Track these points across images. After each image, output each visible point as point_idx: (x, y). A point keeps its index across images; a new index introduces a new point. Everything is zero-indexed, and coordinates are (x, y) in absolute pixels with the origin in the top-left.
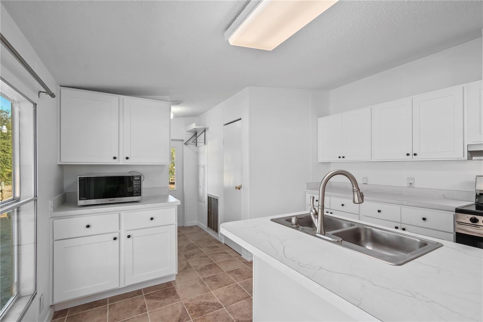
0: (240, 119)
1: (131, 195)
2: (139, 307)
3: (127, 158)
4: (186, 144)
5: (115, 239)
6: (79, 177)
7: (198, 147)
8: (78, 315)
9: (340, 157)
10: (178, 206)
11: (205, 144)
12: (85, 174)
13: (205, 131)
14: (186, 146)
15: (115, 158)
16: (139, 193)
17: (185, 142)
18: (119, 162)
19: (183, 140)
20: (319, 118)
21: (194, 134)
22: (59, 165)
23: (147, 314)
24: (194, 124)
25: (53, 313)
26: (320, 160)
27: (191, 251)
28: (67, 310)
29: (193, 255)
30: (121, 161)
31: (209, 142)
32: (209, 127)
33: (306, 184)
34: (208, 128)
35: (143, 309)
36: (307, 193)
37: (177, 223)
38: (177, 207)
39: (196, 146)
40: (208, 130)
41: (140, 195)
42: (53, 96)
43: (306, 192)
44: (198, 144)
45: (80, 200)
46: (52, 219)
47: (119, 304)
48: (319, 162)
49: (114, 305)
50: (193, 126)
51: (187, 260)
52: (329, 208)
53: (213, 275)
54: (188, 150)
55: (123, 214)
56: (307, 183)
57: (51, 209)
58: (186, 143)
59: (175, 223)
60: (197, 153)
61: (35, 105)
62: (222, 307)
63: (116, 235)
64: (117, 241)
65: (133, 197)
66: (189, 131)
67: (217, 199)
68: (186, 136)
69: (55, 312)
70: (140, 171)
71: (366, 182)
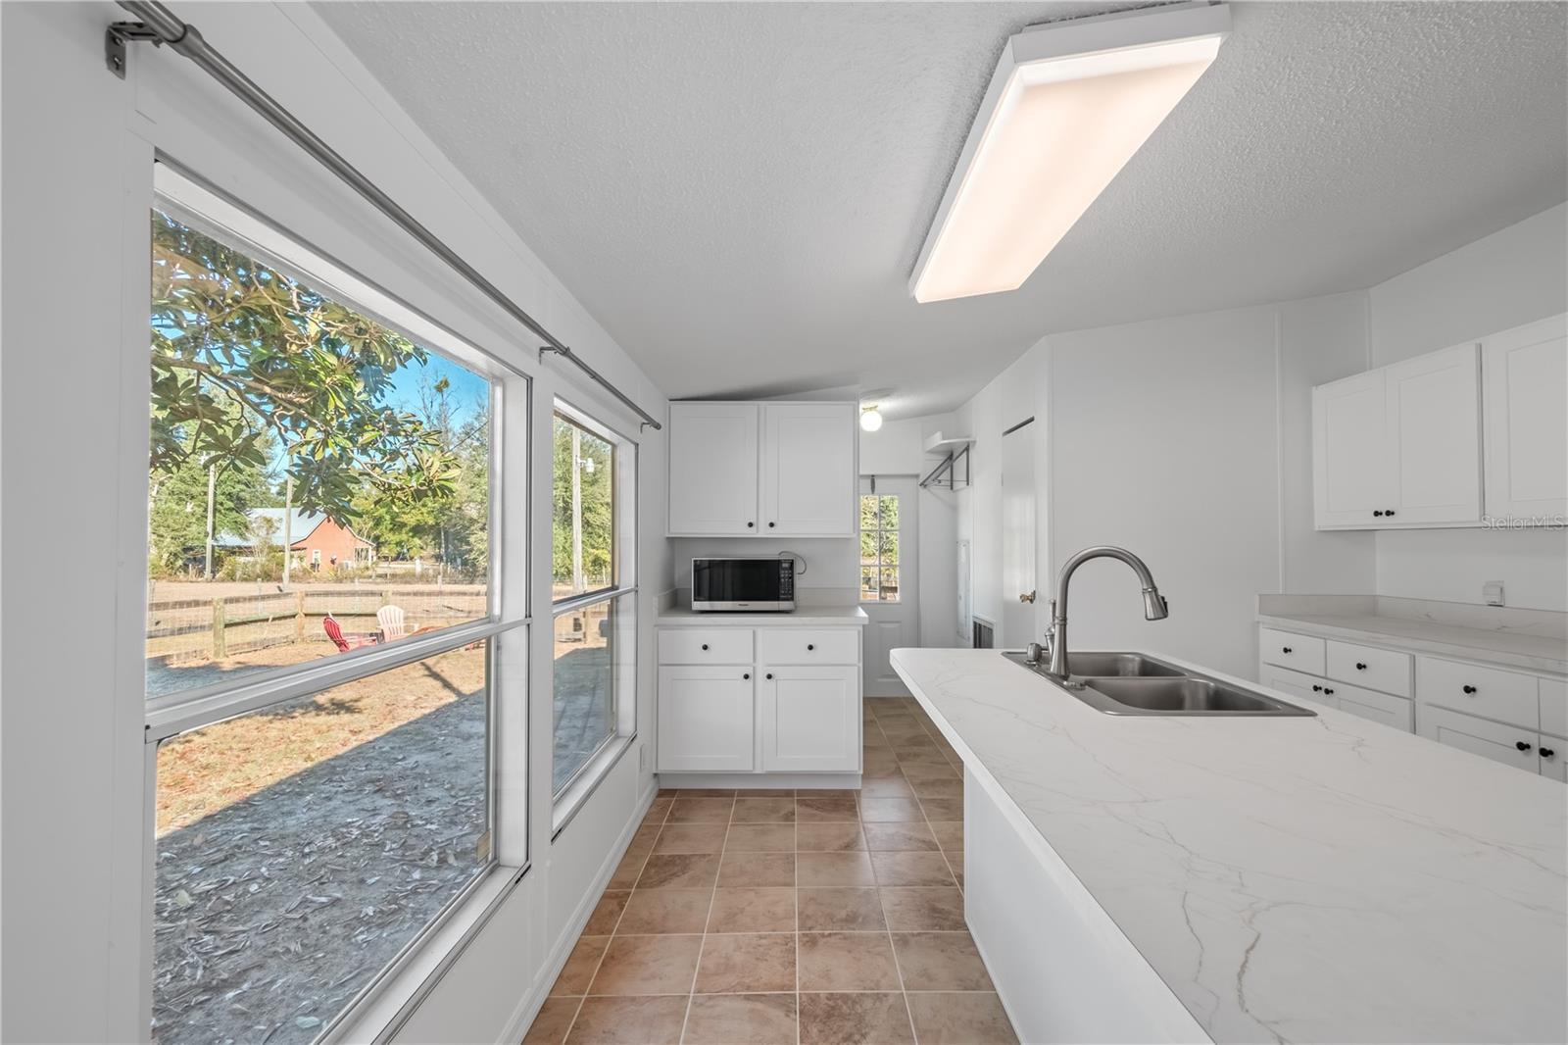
0: (1032, 420)
1: (775, 596)
2: (783, 813)
3: (772, 525)
4: (923, 485)
5: (746, 677)
6: (695, 561)
7: (957, 491)
8: (690, 801)
9: (1377, 514)
10: (864, 626)
11: (968, 484)
12: (705, 555)
13: (967, 449)
14: (925, 490)
15: (751, 525)
16: (790, 597)
17: (921, 480)
18: (757, 532)
19: (917, 476)
20: (1314, 388)
21: (945, 458)
22: (668, 538)
23: (793, 826)
24: (938, 435)
25: (657, 789)
26: (1322, 522)
27: (915, 748)
28: (676, 790)
29: (916, 755)
30: (763, 531)
31: (975, 479)
32: (978, 440)
33: (1257, 598)
34: (974, 442)
35: (789, 817)
36: (1261, 626)
37: (861, 665)
38: (861, 629)
39: (952, 488)
40: (974, 446)
41: (792, 599)
42: (658, 427)
43: (1258, 622)
44: (956, 486)
45: (695, 600)
46: (656, 628)
47: (751, 801)
48: (1317, 529)
49: (744, 801)
50: (937, 440)
51: (900, 763)
52: (1323, 674)
53: (945, 797)
54: (931, 500)
55: (760, 632)
56: (1260, 595)
57: (655, 612)
58: (924, 481)
59: (856, 662)
60: (954, 509)
61: (637, 445)
62: (938, 850)
63: (749, 671)
64: (749, 682)
65: (780, 602)
66: (932, 452)
67: (991, 630)
68: (926, 466)
69: (660, 790)
70: (798, 549)
71: (1497, 600)
